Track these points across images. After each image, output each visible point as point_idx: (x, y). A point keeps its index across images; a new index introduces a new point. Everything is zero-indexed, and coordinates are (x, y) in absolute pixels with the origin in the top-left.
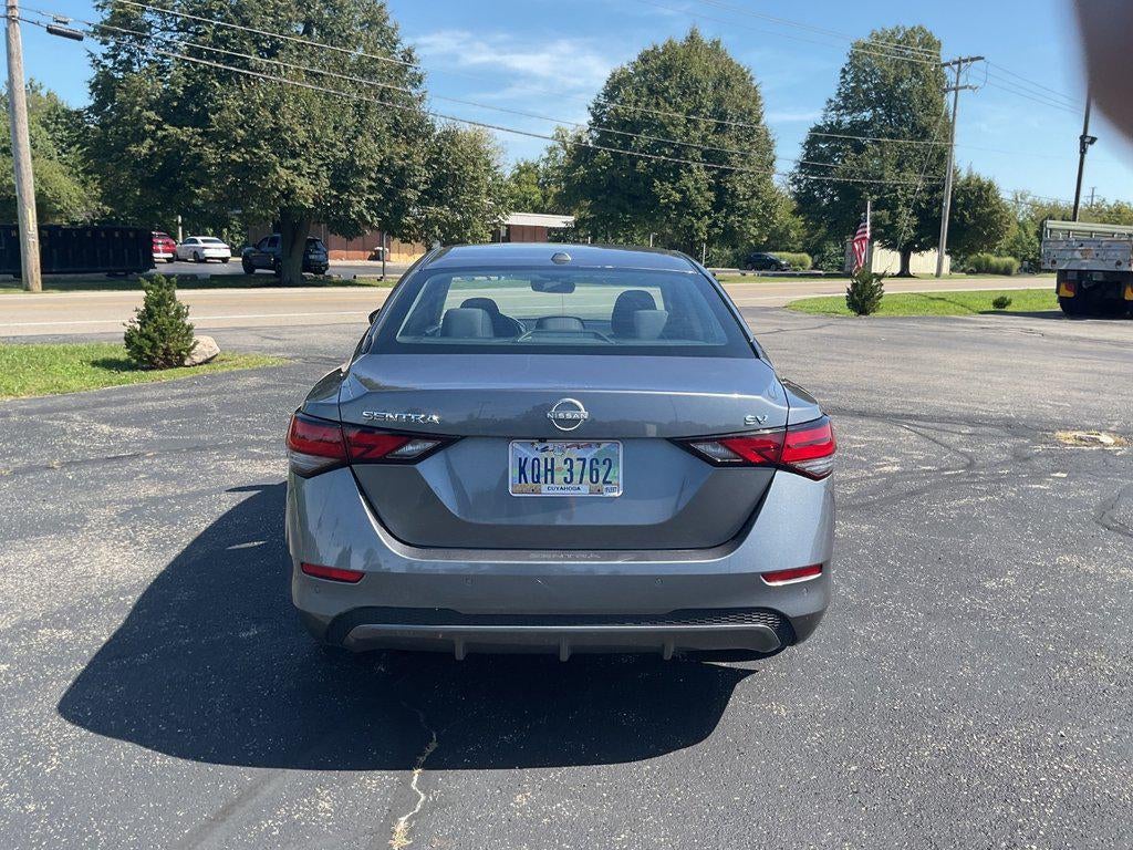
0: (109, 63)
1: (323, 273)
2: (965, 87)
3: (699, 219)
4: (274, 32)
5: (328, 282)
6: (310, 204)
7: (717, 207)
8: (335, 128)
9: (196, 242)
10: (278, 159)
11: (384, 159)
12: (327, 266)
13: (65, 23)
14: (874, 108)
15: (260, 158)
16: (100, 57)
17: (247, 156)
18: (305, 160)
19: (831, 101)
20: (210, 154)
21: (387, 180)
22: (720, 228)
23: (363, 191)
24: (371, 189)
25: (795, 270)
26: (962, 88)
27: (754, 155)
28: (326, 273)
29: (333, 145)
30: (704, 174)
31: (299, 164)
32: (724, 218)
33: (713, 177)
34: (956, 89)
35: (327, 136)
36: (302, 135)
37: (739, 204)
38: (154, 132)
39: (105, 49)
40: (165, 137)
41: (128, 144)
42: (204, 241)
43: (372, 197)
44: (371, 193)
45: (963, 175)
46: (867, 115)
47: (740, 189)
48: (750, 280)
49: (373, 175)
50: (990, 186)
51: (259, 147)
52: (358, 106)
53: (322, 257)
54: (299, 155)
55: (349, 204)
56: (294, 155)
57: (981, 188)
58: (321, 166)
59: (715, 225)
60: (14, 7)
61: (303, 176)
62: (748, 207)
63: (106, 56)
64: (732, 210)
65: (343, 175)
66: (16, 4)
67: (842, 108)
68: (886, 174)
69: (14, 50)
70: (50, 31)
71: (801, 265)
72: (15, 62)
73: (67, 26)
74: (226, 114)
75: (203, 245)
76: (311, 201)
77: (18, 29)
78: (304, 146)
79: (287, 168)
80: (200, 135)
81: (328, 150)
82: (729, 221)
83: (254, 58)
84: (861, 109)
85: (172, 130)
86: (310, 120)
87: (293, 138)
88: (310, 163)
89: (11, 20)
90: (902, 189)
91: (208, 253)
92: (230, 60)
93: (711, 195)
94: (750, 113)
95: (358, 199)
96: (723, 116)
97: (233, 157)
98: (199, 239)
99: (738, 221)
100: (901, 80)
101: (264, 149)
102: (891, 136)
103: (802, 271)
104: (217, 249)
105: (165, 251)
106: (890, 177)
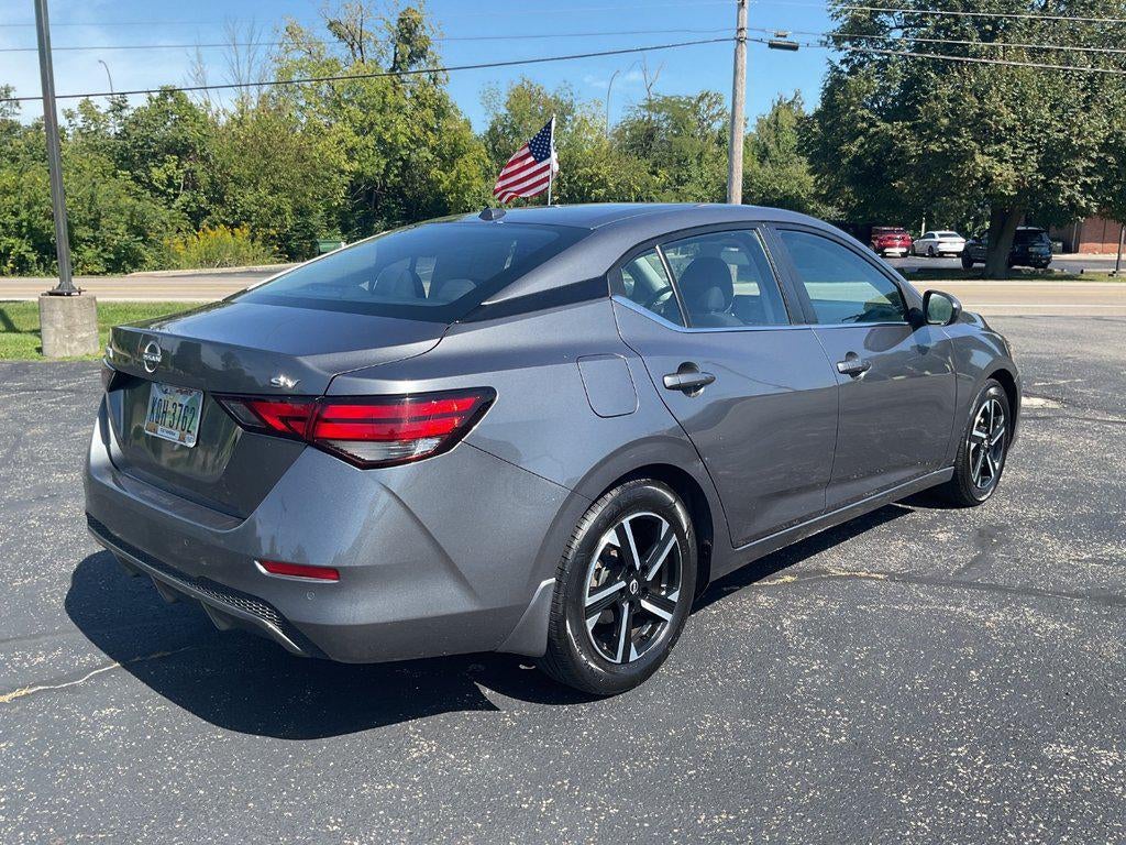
0: (844, 68)
1: (1045, 266)
4: (1001, 12)
5: (1049, 276)
6: (1010, 191)
8: (1052, 107)
9: (933, 236)
10: (978, 146)
11: (1111, 136)
12: (1049, 260)
13: (785, 36)
15: (960, 146)
16: (837, 63)
17: (946, 146)
18: (1011, 144)
20: (912, 147)
21: (1111, 159)
23: (1078, 172)
24: (1088, 172)
28: (1049, 267)
29: (1048, 126)
31: (1001, 150)
35: (1042, 117)
36: (1009, 118)
38: (867, 130)
39: (842, 55)
40: (877, 133)
41: (843, 143)
42: (941, 236)
43: (1088, 180)
44: (1088, 175)
49: (1094, 155)
51: (960, 136)
52: (1091, 80)
53: (1045, 250)
54: (1004, 140)
55: (1057, 190)
56: (999, 140)
58: (1031, 149)
60: (743, 29)
61: (1006, 161)
63: (842, 62)
65: (1054, 159)
66: (745, 26)
69: (739, 67)
70: (772, 46)
72: (739, 78)
73: (786, 40)
74: (933, 104)
75: (938, 239)
76: (1010, 187)
77: (744, 49)
78: (1012, 129)
79: (989, 155)
80: (908, 128)
81: (1040, 131)
83: (975, 43)
85: (883, 125)
86: (1022, 101)
87: (997, 122)
88: (1015, 147)
89: (740, 41)
91: (942, 247)
92: (948, 49)
95: (1070, 183)
97: (932, 147)
98: (936, 233)
101: (965, 138)
104: (954, 244)
105: (901, 246)
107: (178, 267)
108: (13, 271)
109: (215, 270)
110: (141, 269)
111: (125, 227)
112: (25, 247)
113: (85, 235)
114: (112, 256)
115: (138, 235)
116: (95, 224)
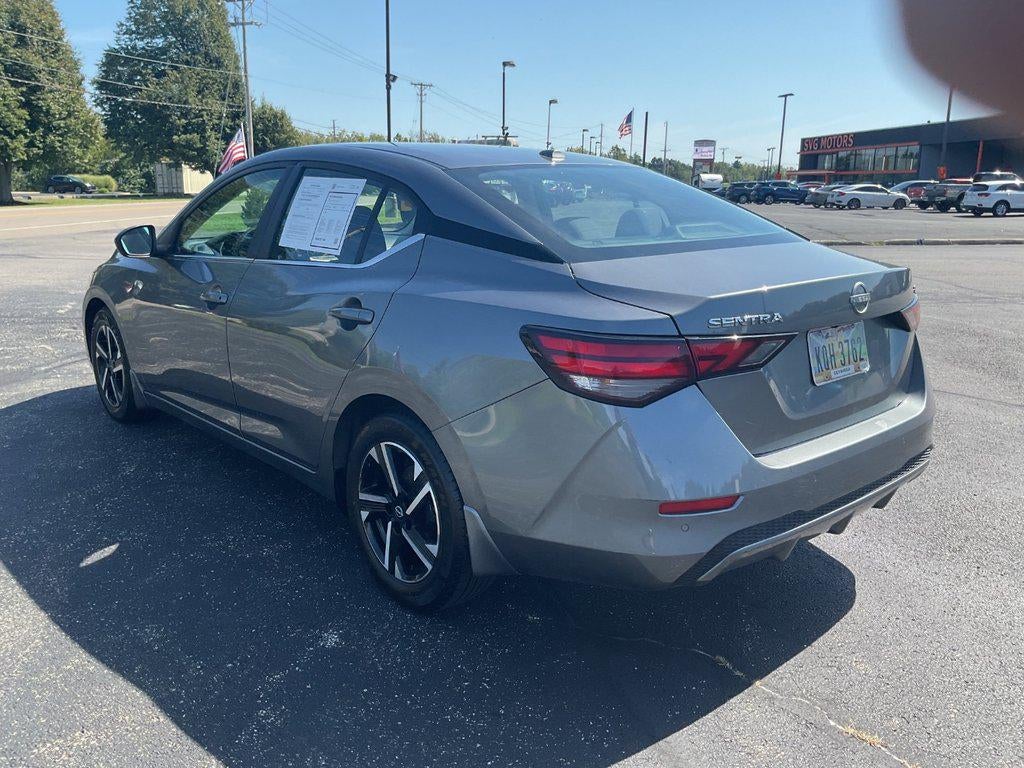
2: (251, 23)
3: (12, 138)
7: (33, 125)
14: (165, 35)
19: (122, 25)
22: (39, 148)
25: (102, 192)
26: (248, 24)
27: (63, 72)
30: (11, 91)
32: (43, 137)
33: (23, 93)
34: (243, 24)
37: (55, 123)
45: (258, 104)
46: (159, 42)
47: (55, 108)
48: (67, 203)
50: (283, 115)
57: (275, 116)
59: (31, 144)
62: (67, 126)
64: (49, 129)
67: (133, 32)
68: (190, 100)
71: (106, 187)
82: (48, 141)
84: (153, 36)
90: (207, 115)
93: (24, 113)
94: (51, 29)
96: (22, 28)
99: (59, 141)
100: (189, 11)
102: (187, 63)
103: (108, 193)
106: (194, 104)
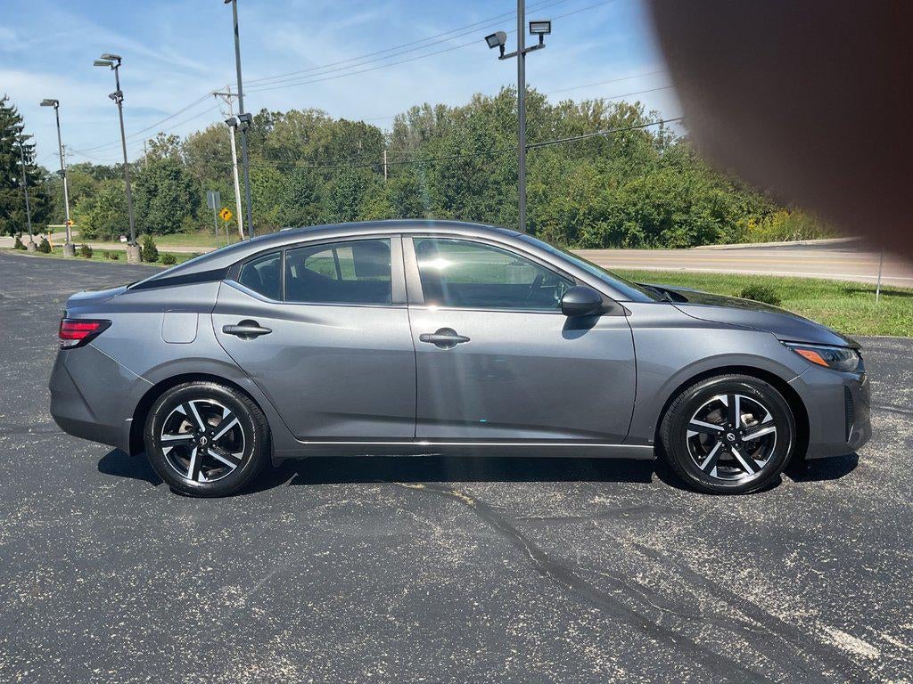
107: (748, 242)
108: (629, 245)
109: (785, 243)
110: (717, 243)
111: (708, 211)
112: (638, 228)
113: (678, 219)
114: (695, 234)
115: (717, 218)
116: (687, 211)
